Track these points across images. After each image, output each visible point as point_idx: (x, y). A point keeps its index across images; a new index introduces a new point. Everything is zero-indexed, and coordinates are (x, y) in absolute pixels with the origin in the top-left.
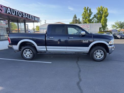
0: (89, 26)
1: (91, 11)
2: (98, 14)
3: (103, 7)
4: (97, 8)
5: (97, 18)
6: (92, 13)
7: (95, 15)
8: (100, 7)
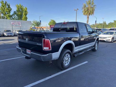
0: (20, 23)
1: (10, 7)
2: (18, 11)
3: (21, 5)
4: (16, 5)
5: (18, 15)
6: (11, 9)
7: (15, 12)
8: (19, 5)
